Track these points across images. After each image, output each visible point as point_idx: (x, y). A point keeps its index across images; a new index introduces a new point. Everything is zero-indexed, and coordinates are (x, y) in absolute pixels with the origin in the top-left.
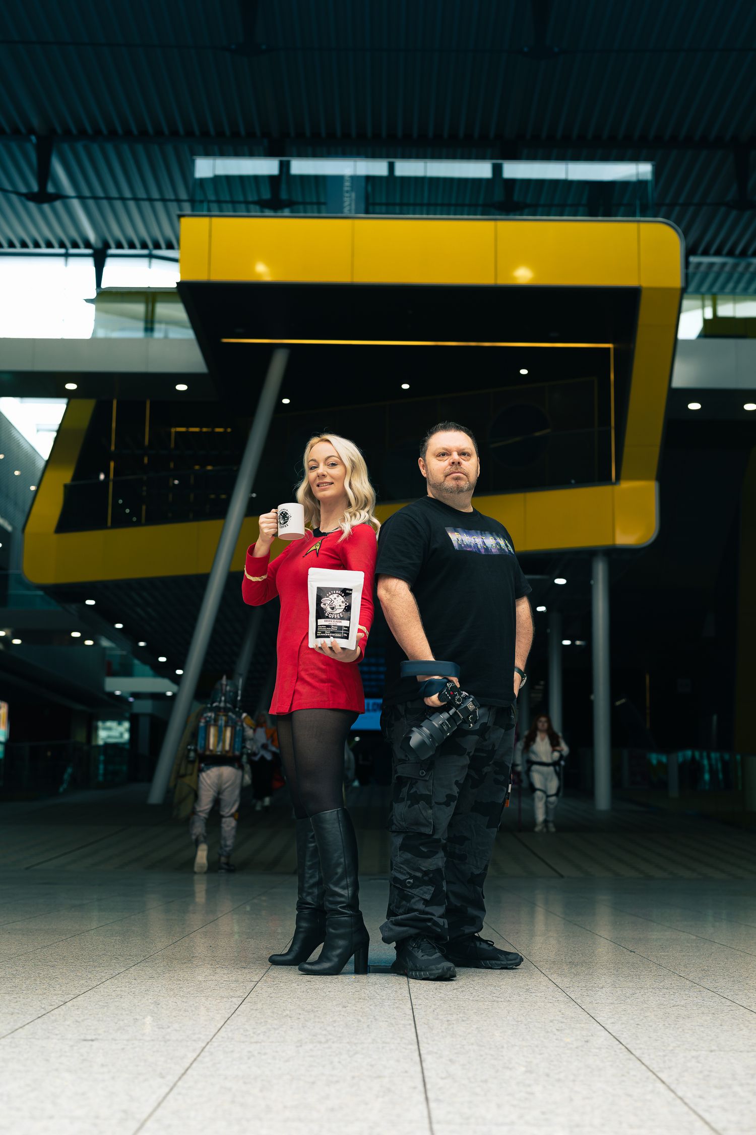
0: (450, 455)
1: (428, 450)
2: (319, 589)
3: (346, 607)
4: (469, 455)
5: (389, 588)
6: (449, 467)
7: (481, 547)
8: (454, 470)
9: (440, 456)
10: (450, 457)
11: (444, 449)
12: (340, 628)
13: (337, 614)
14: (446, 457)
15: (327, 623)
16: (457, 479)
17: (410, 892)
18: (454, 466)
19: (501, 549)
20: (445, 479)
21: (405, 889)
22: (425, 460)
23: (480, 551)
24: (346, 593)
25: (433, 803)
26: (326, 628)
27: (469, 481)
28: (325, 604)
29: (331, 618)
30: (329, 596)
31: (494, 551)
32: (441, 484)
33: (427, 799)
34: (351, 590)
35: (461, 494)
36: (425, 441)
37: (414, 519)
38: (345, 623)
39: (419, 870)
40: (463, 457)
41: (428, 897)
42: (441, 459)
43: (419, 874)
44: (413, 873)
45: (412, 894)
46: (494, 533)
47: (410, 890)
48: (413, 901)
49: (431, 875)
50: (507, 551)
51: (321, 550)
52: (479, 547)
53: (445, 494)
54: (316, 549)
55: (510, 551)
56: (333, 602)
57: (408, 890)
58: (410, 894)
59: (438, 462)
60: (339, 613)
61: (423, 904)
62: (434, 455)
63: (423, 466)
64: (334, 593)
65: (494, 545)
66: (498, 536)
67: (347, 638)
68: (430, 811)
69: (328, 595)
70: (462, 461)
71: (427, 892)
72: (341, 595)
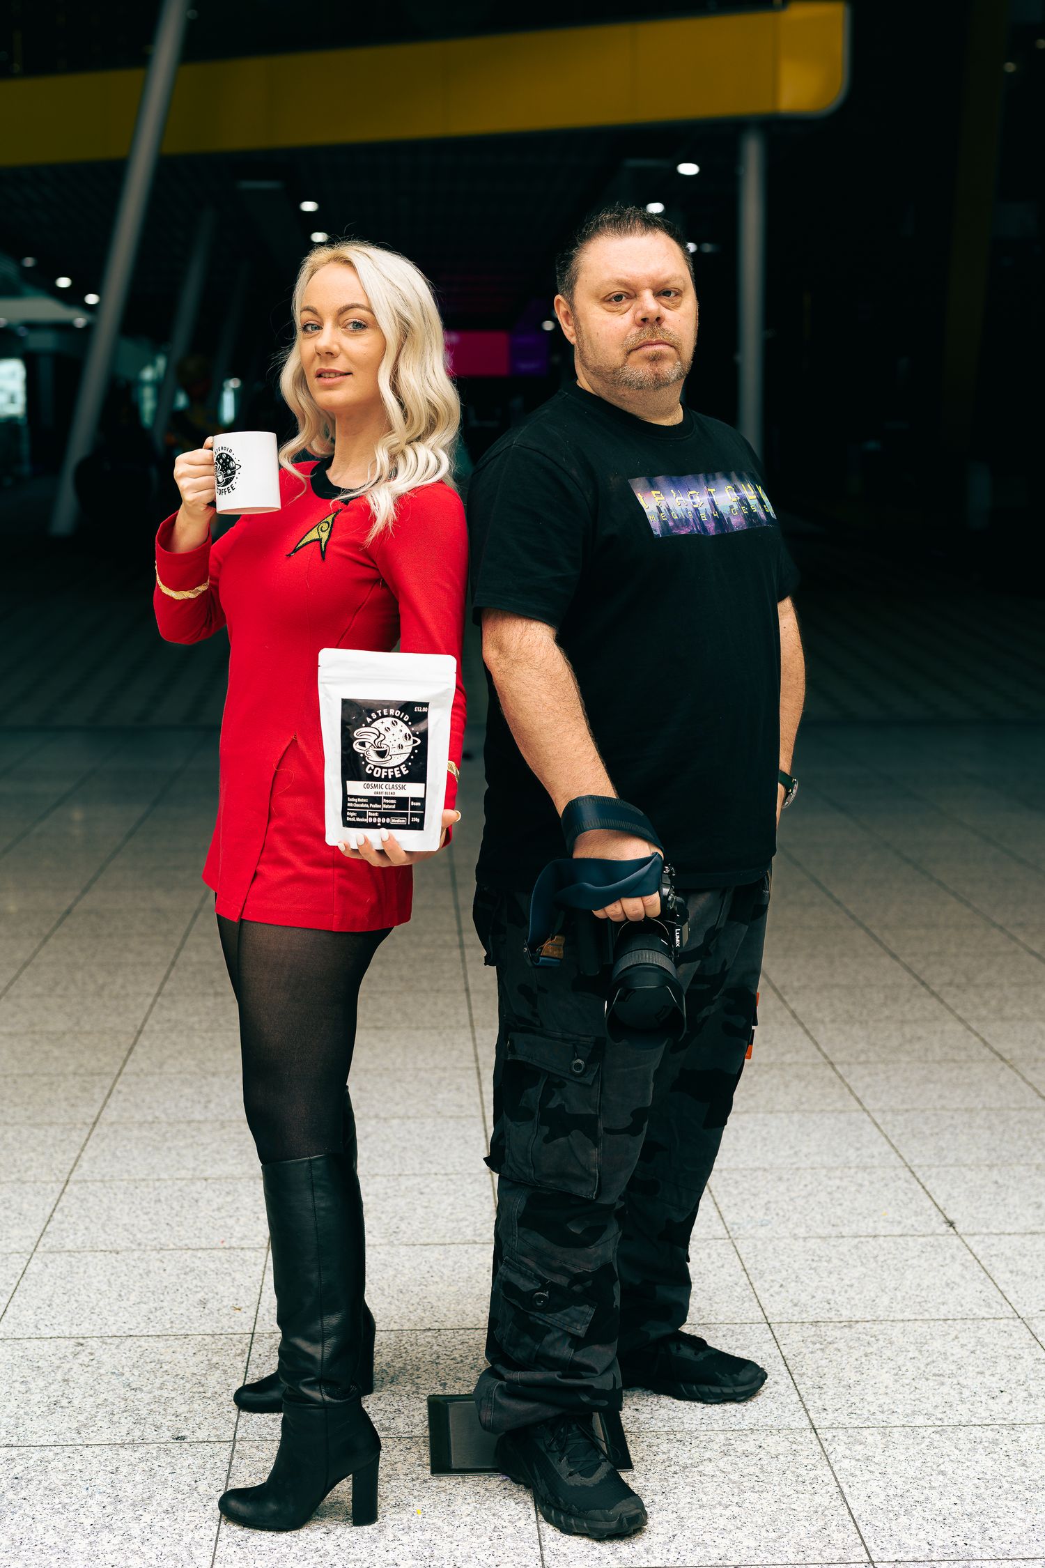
0: (636, 296)
1: (578, 283)
2: (346, 703)
3: (414, 748)
4: (679, 293)
5: (505, 642)
6: (636, 330)
7: (707, 516)
8: (648, 339)
9: (610, 301)
10: (636, 304)
11: (621, 283)
12: (402, 802)
13: (393, 768)
14: (625, 304)
15: (371, 792)
16: (656, 359)
17: (540, 1319)
18: (647, 328)
19: (751, 516)
20: (626, 361)
21: (532, 1313)
22: (571, 305)
23: (705, 529)
24: (413, 713)
25: (601, 1132)
26: (368, 803)
27: (680, 359)
28: (363, 744)
29: (379, 779)
30: (372, 723)
31: (737, 522)
32: (615, 371)
33: (587, 1125)
34: (426, 705)
35: (664, 390)
36: (571, 258)
37: (555, 463)
38: (412, 790)
39: (562, 1271)
40: (664, 300)
41: (580, 1330)
42: (615, 308)
43: (562, 1280)
44: (549, 1277)
45: (546, 1322)
46: (733, 474)
47: (542, 1316)
48: (549, 1338)
49: (589, 1283)
50: (763, 516)
51: (333, 543)
52: (703, 515)
53: (623, 391)
54: (320, 540)
55: (767, 514)
56: (382, 737)
57: (537, 1314)
58: (540, 1323)
59: (607, 317)
60: (399, 766)
61: (571, 1346)
62: (597, 296)
63: (567, 315)
64: (383, 716)
65: (736, 507)
66: (742, 479)
67: (419, 826)
68: (595, 1152)
69: (369, 720)
70: (665, 312)
71: (579, 1319)
72: (402, 720)
